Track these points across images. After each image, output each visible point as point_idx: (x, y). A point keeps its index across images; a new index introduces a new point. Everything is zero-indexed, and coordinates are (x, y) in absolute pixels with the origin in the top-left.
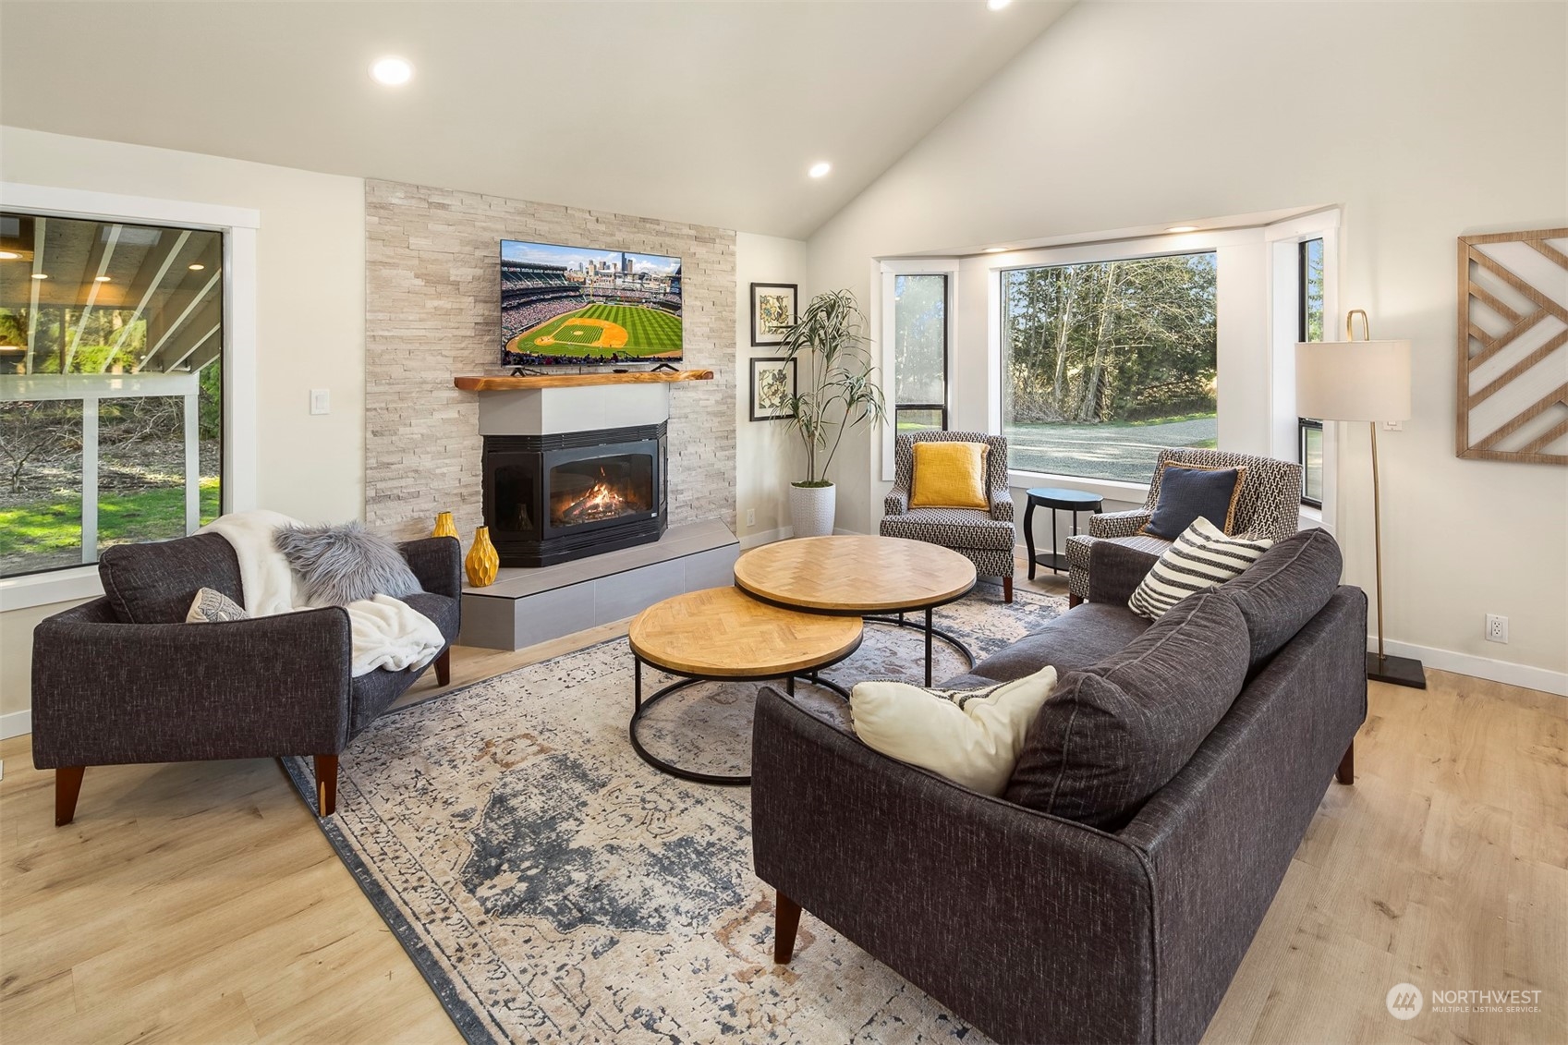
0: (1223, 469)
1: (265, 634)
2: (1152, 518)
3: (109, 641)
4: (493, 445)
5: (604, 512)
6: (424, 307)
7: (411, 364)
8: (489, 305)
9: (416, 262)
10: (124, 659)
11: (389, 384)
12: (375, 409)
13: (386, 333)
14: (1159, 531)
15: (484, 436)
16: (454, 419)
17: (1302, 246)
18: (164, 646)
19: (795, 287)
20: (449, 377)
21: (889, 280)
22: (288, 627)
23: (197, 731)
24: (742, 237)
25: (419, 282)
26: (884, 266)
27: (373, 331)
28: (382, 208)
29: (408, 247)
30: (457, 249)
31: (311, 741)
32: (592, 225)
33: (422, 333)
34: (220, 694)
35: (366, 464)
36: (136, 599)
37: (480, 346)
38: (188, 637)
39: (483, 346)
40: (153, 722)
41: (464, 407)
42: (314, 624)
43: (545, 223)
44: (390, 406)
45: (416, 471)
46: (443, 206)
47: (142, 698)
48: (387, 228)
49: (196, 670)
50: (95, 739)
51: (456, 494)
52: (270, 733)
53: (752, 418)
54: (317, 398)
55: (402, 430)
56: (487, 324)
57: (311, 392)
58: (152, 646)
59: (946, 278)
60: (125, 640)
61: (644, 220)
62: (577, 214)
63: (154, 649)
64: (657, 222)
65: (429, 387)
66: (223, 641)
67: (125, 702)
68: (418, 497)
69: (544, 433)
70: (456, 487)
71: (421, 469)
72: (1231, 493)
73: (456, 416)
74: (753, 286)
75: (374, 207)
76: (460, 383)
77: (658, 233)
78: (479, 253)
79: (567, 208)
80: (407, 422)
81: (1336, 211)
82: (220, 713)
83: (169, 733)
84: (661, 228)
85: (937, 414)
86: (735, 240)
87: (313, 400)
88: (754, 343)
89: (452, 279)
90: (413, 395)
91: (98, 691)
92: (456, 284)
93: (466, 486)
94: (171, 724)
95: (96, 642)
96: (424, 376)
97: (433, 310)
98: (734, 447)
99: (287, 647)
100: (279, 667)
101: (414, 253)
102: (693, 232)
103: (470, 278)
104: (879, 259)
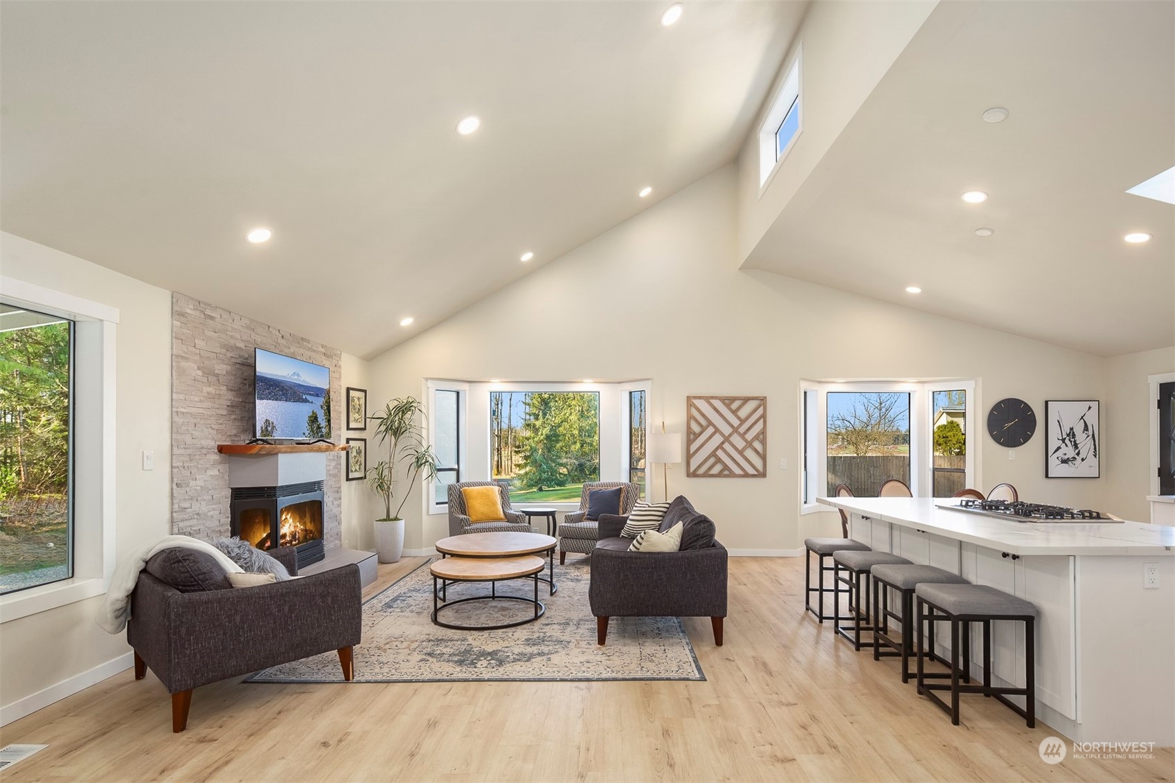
0: (615, 488)
1: (321, 582)
2: (587, 513)
3: (228, 599)
4: (238, 494)
5: (291, 541)
6: (202, 392)
7: (196, 434)
8: (234, 393)
9: (197, 358)
10: (238, 609)
11: (185, 448)
12: (178, 467)
13: (183, 410)
14: (593, 518)
15: (231, 488)
16: (216, 476)
17: (631, 393)
18: (263, 597)
19: (365, 391)
20: (213, 444)
21: (432, 391)
22: (333, 577)
23: (286, 645)
24: (344, 356)
25: (200, 373)
26: (430, 383)
27: (177, 408)
28: (182, 315)
29: (195, 347)
30: (218, 350)
31: (348, 638)
32: (280, 340)
33: (201, 411)
34: (298, 621)
35: (172, 508)
36: (207, 580)
37: (228, 422)
38: (278, 590)
39: (230, 422)
40: (257, 645)
41: (221, 467)
42: (347, 574)
43: (259, 336)
44: (186, 465)
45: (198, 514)
46: (212, 318)
47: (250, 631)
48: (185, 331)
49: (283, 609)
50: (220, 663)
51: (217, 531)
52: (327, 638)
53: (348, 479)
54: (147, 457)
55: (192, 483)
56: (232, 406)
57: (143, 452)
58: (256, 598)
59: (458, 393)
60: (238, 597)
61: (302, 339)
62: (274, 332)
63: (257, 600)
64: (308, 341)
65: (204, 451)
66: (299, 590)
67: (240, 636)
68: (199, 533)
69: (280, 484)
70: (217, 526)
71: (200, 512)
72: (619, 497)
73: (217, 473)
74: (348, 390)
75: (177, 314)
76: (221, 449)
77: (309, 349)
78: (229, 355)
79: (269, 327)
80: (194, 477)
81: (650, 382)
82: (298, 632)
83: (268, 649)
84: (310, 346)
85: (454, 473)
86: (340, 358)
87: (145, 458)
88: (348, 429)
89: (216, 372)
90: (197, 457)
91: (221, 632)
92: (217, 375)
93: (222, 525)
94: (269, 644)
95: (219, 601)
96: (202, 443)
97: (206, 395)
98: (340, 499)
99: (333, 588)
100: (330, 600)
101: (198, 351)
102: (323, 350)
103: (225, 372)
104: (427, 379)
